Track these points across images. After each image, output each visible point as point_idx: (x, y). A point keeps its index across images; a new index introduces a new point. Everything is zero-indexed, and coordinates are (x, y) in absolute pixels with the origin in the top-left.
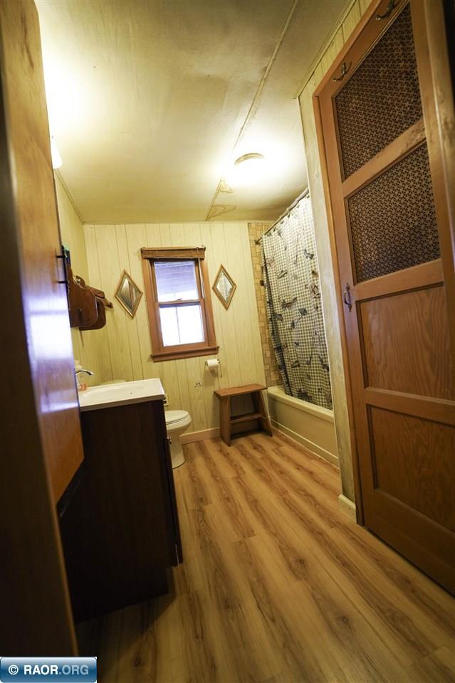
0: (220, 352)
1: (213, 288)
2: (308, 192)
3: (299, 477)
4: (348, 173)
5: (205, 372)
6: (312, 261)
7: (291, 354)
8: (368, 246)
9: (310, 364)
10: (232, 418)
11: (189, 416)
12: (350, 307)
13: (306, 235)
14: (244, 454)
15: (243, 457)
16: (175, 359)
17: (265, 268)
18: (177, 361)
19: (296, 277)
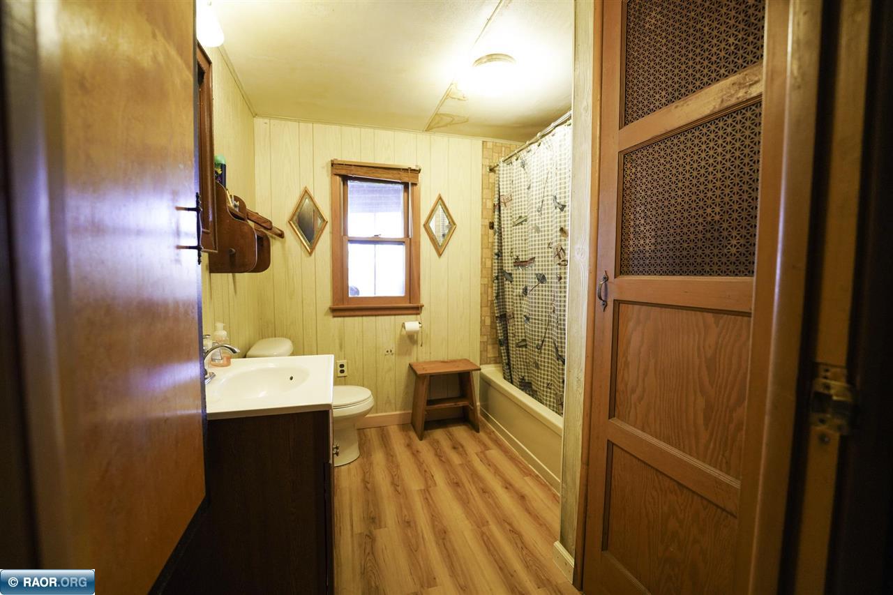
0: (424, 312)
1: (424, 225)
2: (569, 119)
3: (506, 500)
4: (630, 118)
5: (402, 337)
6: (563, 214)
7: (518, 328)
8: (642, 228)
9: (540, 349)
10: (430, 402)
11: (372, 397)
12: (605, 305)
13: (558, 177)
14: (439, 455)
15: (436, 459)
16: (362, 316)
17: (498, 207)
18: (364, 318)
19: (538, 230)
